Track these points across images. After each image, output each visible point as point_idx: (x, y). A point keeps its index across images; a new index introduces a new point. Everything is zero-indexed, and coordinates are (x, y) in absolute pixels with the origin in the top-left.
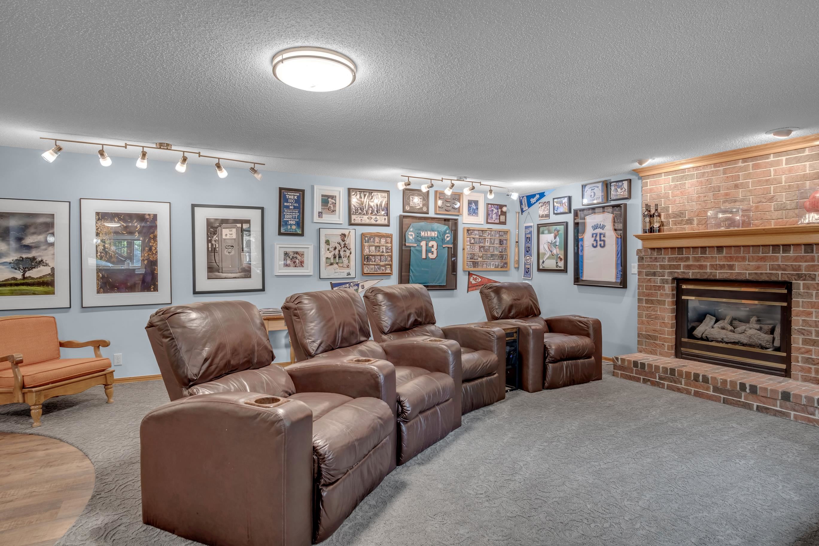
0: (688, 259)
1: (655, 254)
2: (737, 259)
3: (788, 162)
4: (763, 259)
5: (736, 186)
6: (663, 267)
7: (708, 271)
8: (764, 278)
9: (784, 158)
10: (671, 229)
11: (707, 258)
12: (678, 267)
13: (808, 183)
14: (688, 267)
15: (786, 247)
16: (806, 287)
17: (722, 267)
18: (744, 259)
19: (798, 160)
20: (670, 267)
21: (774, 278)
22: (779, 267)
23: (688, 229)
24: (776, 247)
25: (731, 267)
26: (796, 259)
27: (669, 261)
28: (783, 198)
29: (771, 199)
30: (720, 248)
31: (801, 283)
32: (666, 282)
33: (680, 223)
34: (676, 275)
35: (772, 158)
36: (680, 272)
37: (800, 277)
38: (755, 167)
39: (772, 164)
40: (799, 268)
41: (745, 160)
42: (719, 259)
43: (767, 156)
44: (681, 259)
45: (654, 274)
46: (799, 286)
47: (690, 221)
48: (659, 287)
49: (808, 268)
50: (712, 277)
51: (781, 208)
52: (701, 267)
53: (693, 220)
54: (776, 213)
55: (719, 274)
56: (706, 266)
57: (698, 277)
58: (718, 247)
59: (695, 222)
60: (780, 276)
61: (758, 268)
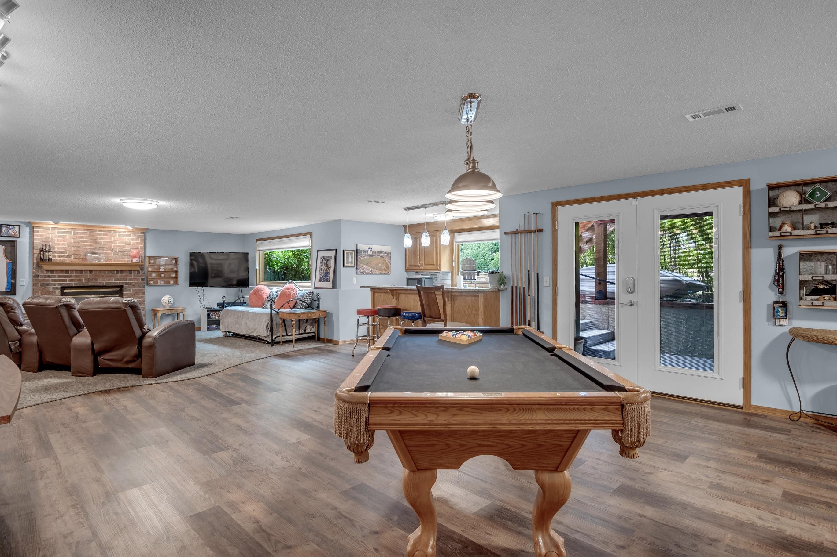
0: (71, 276)
1: (49, 273)
2: (99, 276)
3: (119, 235)
4: (111, 276)
5: (96, 242)
6: (53, 281)
7: (84, 282)
8: (112, 284)
9: (118, 234)
10: (56, 260)
11: (83, 275)
12: (65, 280)
13: (127, 245)
14: (72, 280)
15: (122, 271)
16: (129, 287)
17: (91, 280)
18: (102, 276)
19: (123, 236)
20: (60, 280)
21: (116, 284)
22: (118, 280)
23: (68, 261)
24: (117, 271)
25: (96, 280)
26: (125, 276)
27: (58, 277)
28: (117, 250)
29: (112, 250)
30: (91, 271)
31: (127, 285)
32: (57, 289)
33: (63, 256)
34: (64, 285)
35: (112, 233)
36: (67, 283)
37: (126, 283)
38: (106, 235)
39: (112, 235)
40: (126, 280)
41: (100, 231)
42: (90, 276)
43: (111, 231)
44: (67, 276)
45: (48, 285)
46: (126, 287)
47: (69, 256)
48: (52, 292)
49: (130, 280)
50: (86, 285)
51: (116, 254)
52: (80, 280)
53: (71, 256)
54: (114, 256)
55: (90, 283)
56: (82, 280)
57: (78, 285)
58: (89, 270)
59: (73, 257)
60: (119, 283)
61: (109, 280)
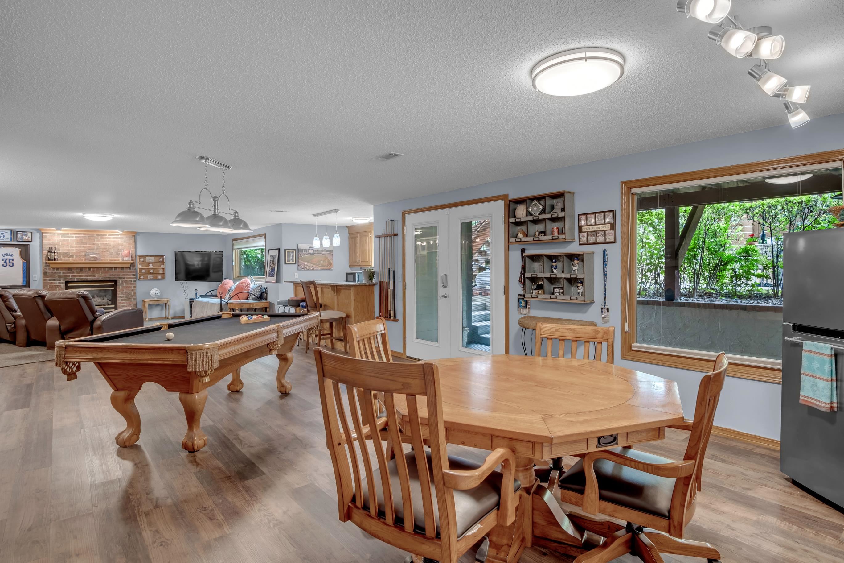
0: (73, 273)
1: (56, 271)
2: (97, 272)
3: (113, 238)
4: (107, 272)
5: (94, 244)
6: (59, 276)
7: (84, 277)
8: (108, 279)
9: (112, 237)
10: (61, 259)
11: (83, 272)
12: (69, 276)
13: (120, 246)
14: (74, 276)
15: (115, 268)
16: (122, 282)
17: (90, 276)
18: (99, 272)
19: (117, 238)
20: (64, 276)
21: (111, 279)
22: (113, 275)
23: (71, 260)
24: (112, 268)
25: (94, 276)
26: (119, 272)
27: (63, 274)
28: (112, 251)
29: (107, 251)
30: (89, 269)
31: (120, 280)
32: (62, 283)
33: (67, 256)
34: (67, 280)
35: (107, 236)
36: (70, 278)
37: (120, 278)
38: (101, 238)
39: (108, 238)
40: (119, 275)
41: (97, 235)
42: (89, 272)
44: (70, 273)
45: (55, 280)
46: (120, 282)
47: (72, 256)
48: (58, 285)
49: (123, 275)
50: (86, 280)
51: (111, 254)
52: (80, 276)
53: (73, 256)
54: (109, 256)
55: (89, 279)
56: (82, 276)
57: (79, 280)
58: (88, 268)
59: (75, 257)
60: (113, 278)
61: (105, 276)
